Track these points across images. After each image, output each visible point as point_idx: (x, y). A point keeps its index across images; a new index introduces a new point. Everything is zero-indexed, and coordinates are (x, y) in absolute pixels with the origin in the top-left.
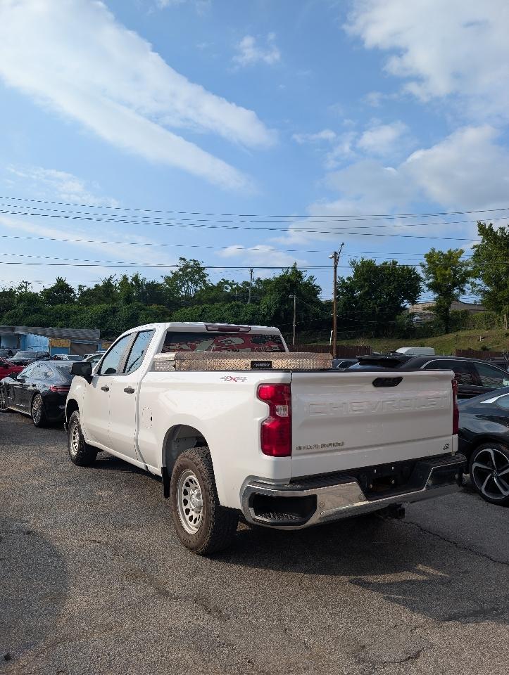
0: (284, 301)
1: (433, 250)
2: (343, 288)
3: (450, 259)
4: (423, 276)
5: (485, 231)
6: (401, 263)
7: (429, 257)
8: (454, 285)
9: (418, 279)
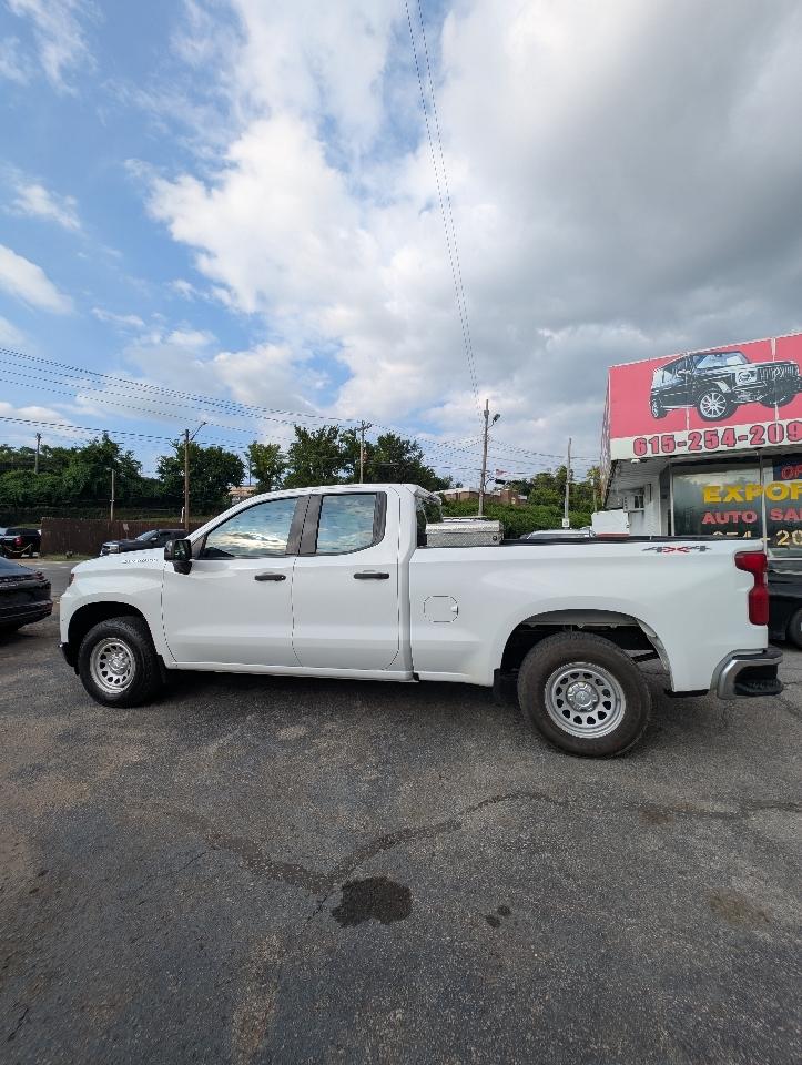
0: (95, 473)
1: (256, 442)
2: (169, 467)
3: (271, 451)
4: (246, 463)
5: (302, 434)
6: (226, 450)
7: (252, 447)
8: (273, 473)
9: (241, 465)
